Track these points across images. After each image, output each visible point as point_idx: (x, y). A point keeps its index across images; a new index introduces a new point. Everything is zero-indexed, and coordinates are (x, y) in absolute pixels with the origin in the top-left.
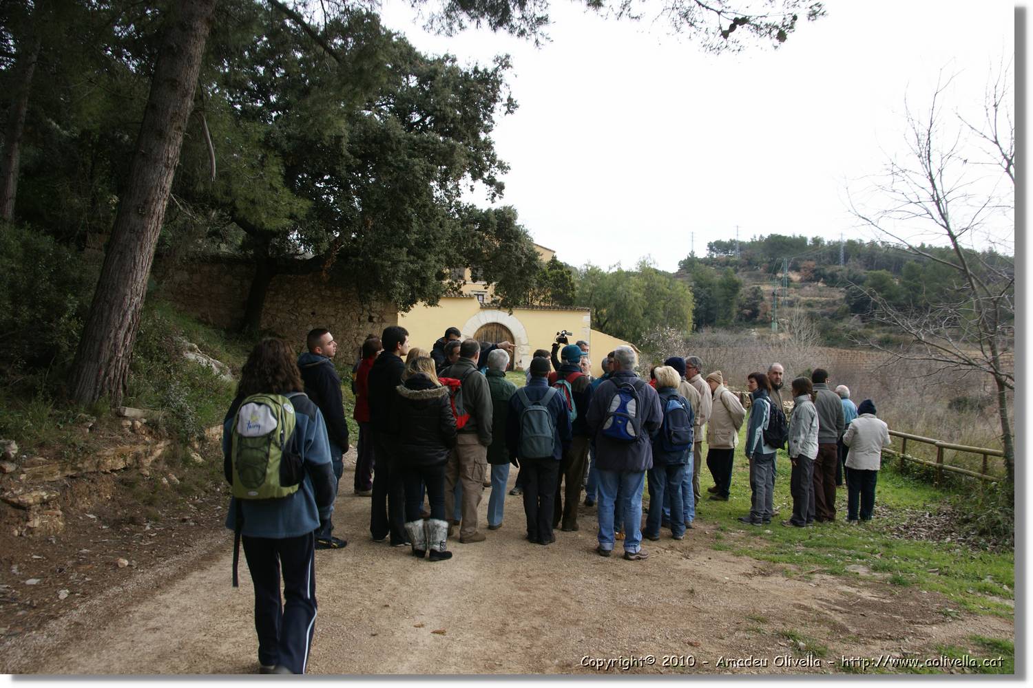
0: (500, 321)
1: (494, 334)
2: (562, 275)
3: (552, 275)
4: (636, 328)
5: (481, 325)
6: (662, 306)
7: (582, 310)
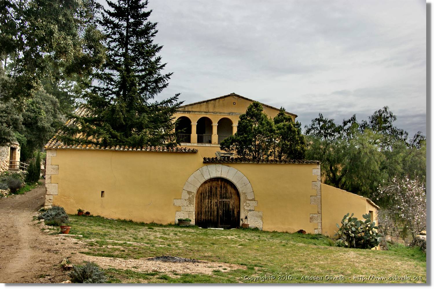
0: (224, 176)
1: (219, 189)
2: (289, 128)
3: (279, 128)
4: (373, 183)
5: (204, 180)
6: (401, 159)
7: (311, 163)
